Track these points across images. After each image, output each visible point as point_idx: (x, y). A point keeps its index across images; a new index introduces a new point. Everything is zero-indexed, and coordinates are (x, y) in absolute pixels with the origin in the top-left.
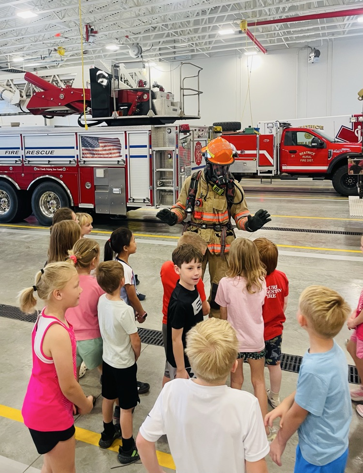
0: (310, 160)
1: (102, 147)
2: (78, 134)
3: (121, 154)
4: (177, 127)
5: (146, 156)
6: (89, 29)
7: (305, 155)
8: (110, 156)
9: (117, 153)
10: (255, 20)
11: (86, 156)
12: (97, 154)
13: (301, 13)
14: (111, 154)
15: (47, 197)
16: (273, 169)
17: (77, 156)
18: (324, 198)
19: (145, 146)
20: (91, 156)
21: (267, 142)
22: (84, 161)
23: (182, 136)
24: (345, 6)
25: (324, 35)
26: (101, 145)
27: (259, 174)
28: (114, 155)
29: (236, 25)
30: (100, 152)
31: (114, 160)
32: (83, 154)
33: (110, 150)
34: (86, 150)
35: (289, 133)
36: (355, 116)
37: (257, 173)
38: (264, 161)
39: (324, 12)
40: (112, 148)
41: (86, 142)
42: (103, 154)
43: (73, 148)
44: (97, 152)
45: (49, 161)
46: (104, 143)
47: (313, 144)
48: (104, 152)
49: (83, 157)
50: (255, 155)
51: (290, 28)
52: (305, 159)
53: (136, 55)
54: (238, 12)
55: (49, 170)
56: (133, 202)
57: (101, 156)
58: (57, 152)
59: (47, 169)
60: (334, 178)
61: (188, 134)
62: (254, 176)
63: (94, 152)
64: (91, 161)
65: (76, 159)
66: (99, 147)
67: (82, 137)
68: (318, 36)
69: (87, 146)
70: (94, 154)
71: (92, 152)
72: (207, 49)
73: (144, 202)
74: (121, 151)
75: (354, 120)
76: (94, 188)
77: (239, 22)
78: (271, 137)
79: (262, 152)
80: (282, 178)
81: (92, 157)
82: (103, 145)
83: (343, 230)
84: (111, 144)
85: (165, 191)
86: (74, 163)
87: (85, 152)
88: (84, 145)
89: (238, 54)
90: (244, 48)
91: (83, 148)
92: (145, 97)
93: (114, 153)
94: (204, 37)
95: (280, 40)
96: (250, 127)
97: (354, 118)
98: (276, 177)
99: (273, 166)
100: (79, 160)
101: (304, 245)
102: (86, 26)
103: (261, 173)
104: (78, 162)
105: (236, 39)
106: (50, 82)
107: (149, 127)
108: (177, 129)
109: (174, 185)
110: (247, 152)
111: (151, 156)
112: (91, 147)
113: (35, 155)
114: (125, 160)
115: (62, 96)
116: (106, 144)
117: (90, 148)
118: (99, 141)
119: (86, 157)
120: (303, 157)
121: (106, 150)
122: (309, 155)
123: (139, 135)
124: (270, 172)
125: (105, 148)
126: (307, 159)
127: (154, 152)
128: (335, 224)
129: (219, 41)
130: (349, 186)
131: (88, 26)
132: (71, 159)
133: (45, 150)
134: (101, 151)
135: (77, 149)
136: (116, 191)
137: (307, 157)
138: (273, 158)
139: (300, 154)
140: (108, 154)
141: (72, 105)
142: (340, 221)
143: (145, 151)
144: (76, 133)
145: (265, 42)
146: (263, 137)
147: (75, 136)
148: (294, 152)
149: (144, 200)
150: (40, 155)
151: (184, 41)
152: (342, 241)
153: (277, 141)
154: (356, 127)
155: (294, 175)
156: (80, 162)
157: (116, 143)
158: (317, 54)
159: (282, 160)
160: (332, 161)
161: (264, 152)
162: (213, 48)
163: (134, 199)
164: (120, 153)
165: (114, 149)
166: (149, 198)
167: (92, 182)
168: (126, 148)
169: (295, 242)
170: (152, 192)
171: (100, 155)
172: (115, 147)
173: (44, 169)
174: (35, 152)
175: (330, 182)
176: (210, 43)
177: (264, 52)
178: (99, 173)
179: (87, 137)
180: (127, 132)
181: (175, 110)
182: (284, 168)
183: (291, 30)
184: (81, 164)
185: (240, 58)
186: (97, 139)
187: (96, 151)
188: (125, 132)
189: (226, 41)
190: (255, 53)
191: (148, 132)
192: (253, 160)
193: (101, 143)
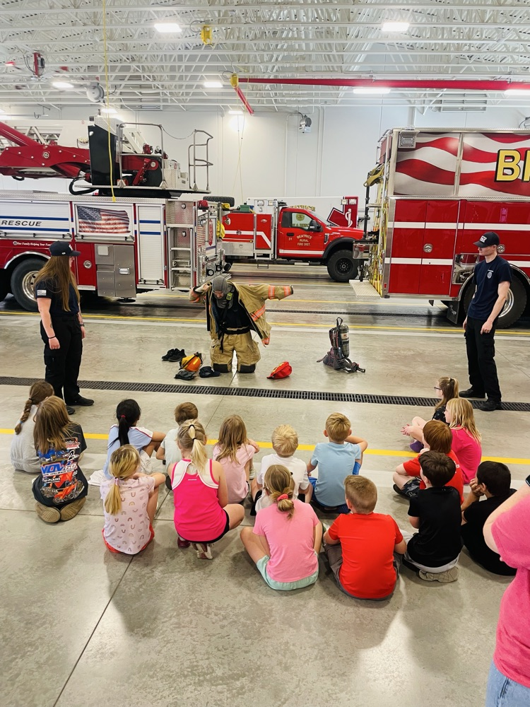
0: (306, 244)
1: (105, 220)
2: (73, 203)
3: (129, 230)
4: (195, 203)
5: (159, 233)
6: (39, 59)
7: (302, 238)
8: (115, 231)
9: (124, 228)
10: (247, 75)
11: (84, 229)
12: (98, 228)
13: (298, 76)
14: (116, 228)
15: (30, 278)
16: (270, 252)
17: (73, 229)
18: (319, 284)
19: (159, 222)
20: (91, 230)
21: (263, 223)
22: (83, 236)
23: (200, 212)
24: (343, 74)
25: (316, 102)
26: (103, 217)
27: (256, 258)
28: (121, 230)
29: (225, 78)
30: (103, 226)
31: (120, 236)
32: (80, 227)
33: (115, 224)
34: (85, 223)
35: (285, 213)
36: (346, 198)
37: (253, 257)
38: (261, 244)
39: (320, 78)
40: (117, 221)
41: (83, 213)
42: (106, 229)
43: (67, 219)
44: (98, 226)
45: (34, 234)
46: (107, 215)
47: (311, 227)
48: (107, 226)
49: (80, 231)
50: (251, 237)
51: (282, 90)
52: (301, 242)
53: (96, 99)
54: (230, 65)
55: (35, 244)
56: (145, 283)
57: (104, 230)
58: (44, 224)
59: (32, 244)
60: (329, 263)
61: (207, 211)
62: (250, 260)
63: (95, 226)
64: (90, 235)
65: (71, 233)
66: (101, 220)
67: (78, 207)
68: (310, 102)
69: (86, 219)
70: (95, 228)
71: (92, 225)
72: (184, 101)
73: (158, 284)
74: (129, 226)
75: (345, 202)
76: (95, 267)
77: (229, 75)
78: (268, 217)
79: (259, 233)
80: (279, 263)
81: (92, 232)
82: (106, 217)
83: (345, 311)
84: (117, 218)
85: (178, 272)
86: (69, 237)
87: (83, 225)
88: (81, 217)
89: (221, 111)
90: (228, 105)
91: (80, 220)
92: (153, 165)
93: (120, 228)
94: (181, 86)
95: (270, 102)
96: (245, 204)
97: (345, 200)
98: (273, 262)
99: (270, 249)
100: (75, 234)
101: (317, 324)
102: (35, 54)
103: (257, 256)
104: (74, 236)
105: (222, 94)
106: (26, 135)
107: (163, 201)
108: (195, 205)
109: (191, 265)
110: (244, 233)
111: (166, 233)
112: (90, 219)
113: (14, 226)
114: (134, 236)
115: (46, 155)
116: (111, 217)
117: (90, 221)
118: (101, 213)
119: (84, 231)
120: (301, 240)
121: (110, 224)
122: (306, 238)
123: (152, 209)
124: (267, 256)
125: (108, 222)
126: (304, 242)
127: (169, 229)
128: (338, 306)
129: (202, 94)
130: (342, 272)
131: (37, 55)
132: (65, 233)
133: (29, 221)
134: (104, 224)
135: (72, 221)
136: (124, 271)
137: (304, 240)
138: (270, 240)
139: (298, 237)
140: (112, 229)
141: (59, 166)
142: (341, 304)
143: (158, 228)
144: (71, 202)
145: (253, 101)
146: (260, 217)
147: (69, 205)
148: (291, 235)
149: (158, 281)
150: (21, 226)
151: (158, 88)
152: (347, 320)
153: (275, 221)
154: (346, 211)
155: (290, 259)
156: (76, 236)
157: (123, 216)
158: (309, 123)
159: (280, 243)
160: (328, 245)
161: (262, 234)
162: (191, 101)
163: (145, 281)
164: (127, 228)
165: (120, 223)
166: (164, 279)
167: (93, 260)
168: (135, 223)
169: (309, 322)
170: (166, 272)
171: (102, 230)
172: (121, 221)
173: (28, 244)
174: (14, 223)
175: (325, 268)
176: (187, 94)
177: (251, 112)
178: (102, 251)
179: (86, 208)
180: (136, 205)
181: (184, 182)
182: (281, 251)
183: (284, 92)
184: (79, 239)
185: (222, 116)
186: (99, 210)
187: (97, 224)
188: (134, 204)
189: (209, 94)
190: (241, 112)
191: (161, 206)
192: (249, 241)
193: (104, 215)
